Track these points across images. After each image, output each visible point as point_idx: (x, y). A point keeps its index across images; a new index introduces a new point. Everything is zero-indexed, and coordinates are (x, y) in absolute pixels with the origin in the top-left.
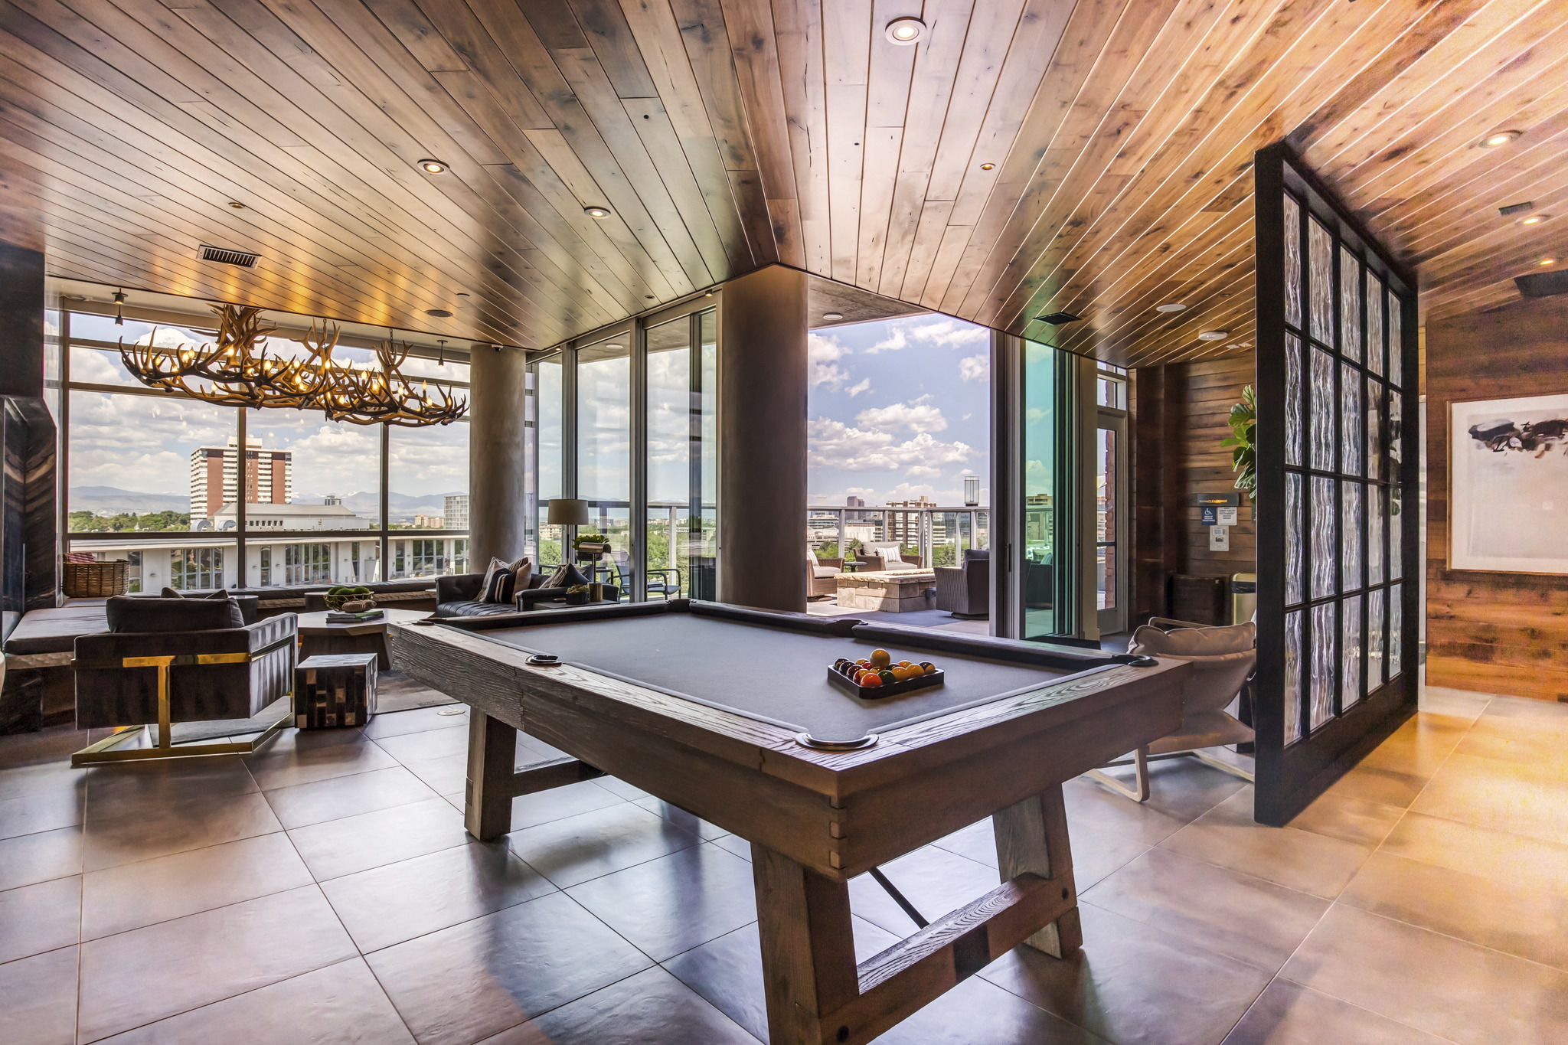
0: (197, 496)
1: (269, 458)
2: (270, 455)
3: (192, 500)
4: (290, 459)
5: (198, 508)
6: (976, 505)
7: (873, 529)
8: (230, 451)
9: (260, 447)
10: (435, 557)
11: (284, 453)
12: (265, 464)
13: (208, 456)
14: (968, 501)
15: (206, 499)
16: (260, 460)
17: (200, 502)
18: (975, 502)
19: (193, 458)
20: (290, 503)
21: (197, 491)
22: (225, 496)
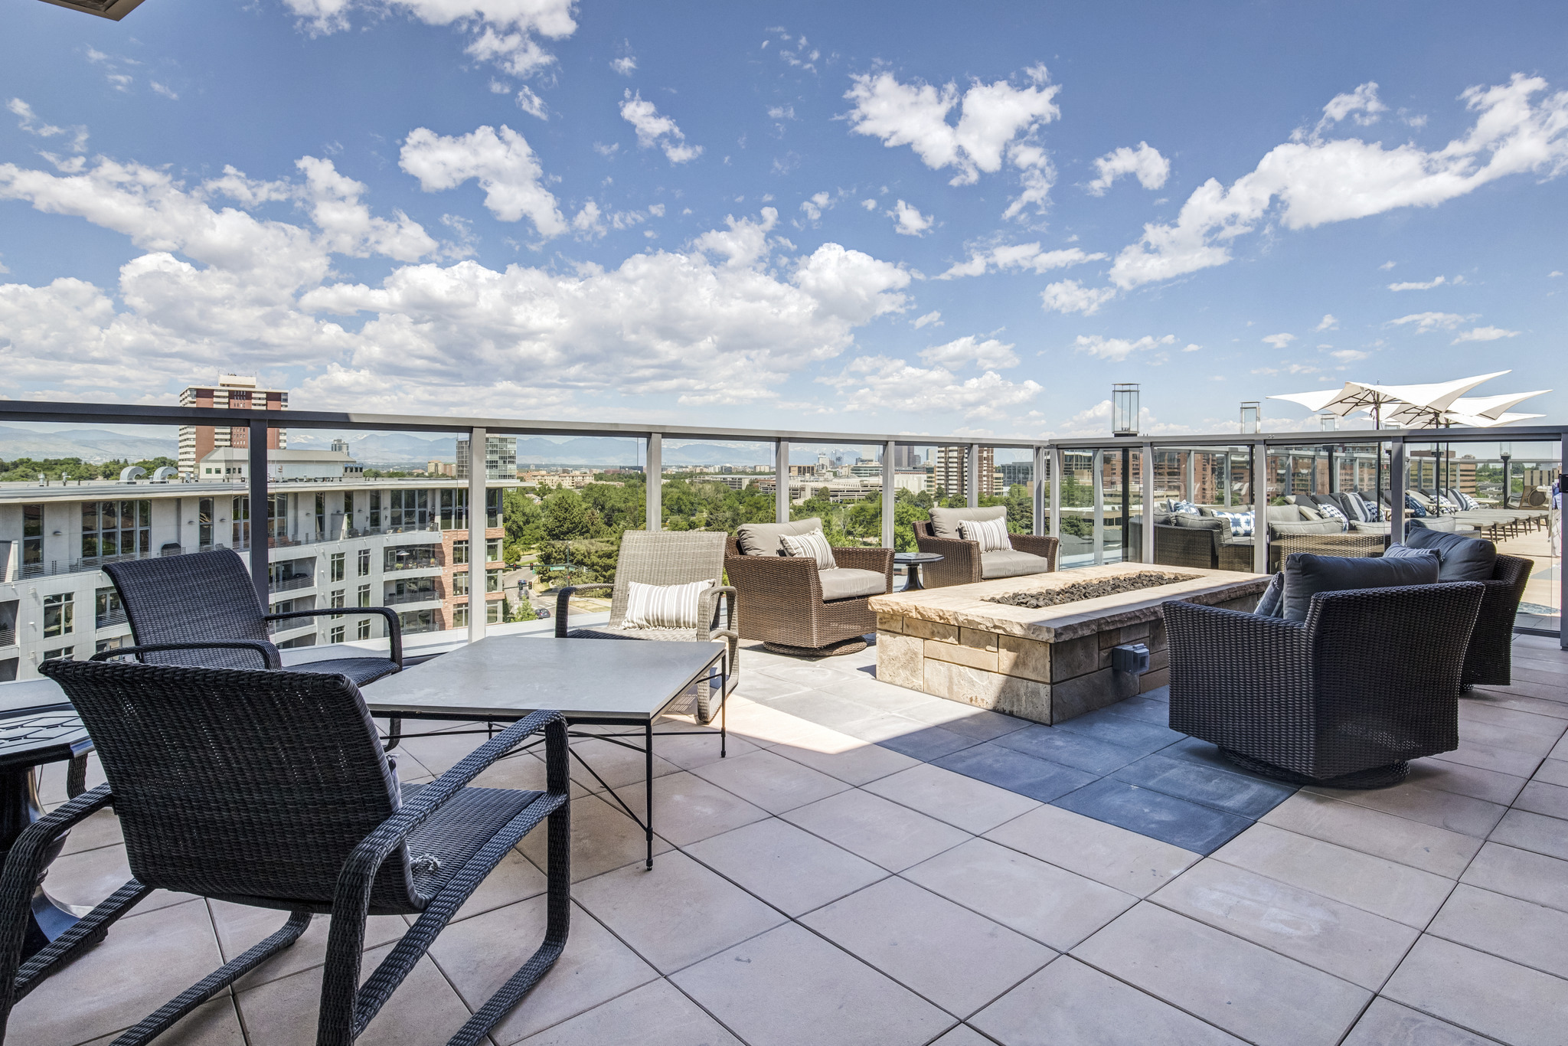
0: (185, 440)
1: (263, 399)
2: (264, 396)
3: (181, 444)
4: (286, 400)
5: (186, 453)
6: (1135, 435)
7: (924, 477)
8: (220, 391)
9: (253, 387)
10: (417, 510)
11: (280, 394)
12: (260, 405)
13: (197, 396)
14: (1118, 429)
15: (194, 443)
16: (253, 401)
17: (187, 446)
18: (1133, 430)
19: (181, 398)
20: (285, 448)
21: (185, 434)
22: (217, 440)
